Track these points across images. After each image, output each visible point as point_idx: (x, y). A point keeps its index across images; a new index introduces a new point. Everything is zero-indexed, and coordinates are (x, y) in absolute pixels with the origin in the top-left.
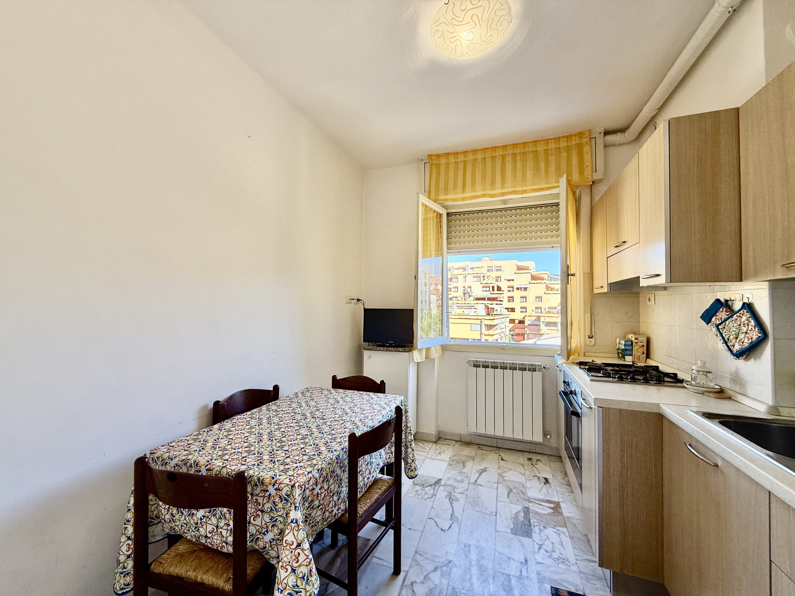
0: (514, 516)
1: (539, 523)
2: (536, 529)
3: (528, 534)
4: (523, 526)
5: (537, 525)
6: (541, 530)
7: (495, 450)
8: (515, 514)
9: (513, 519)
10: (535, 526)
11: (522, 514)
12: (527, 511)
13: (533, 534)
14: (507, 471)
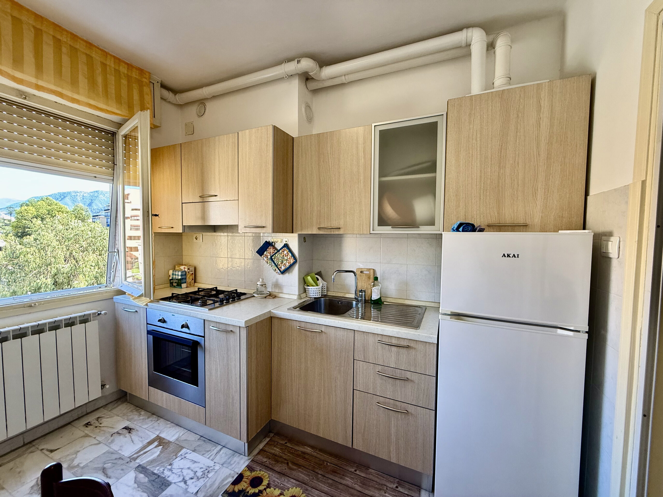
0: (136, 485)
1: (163, 466)
2: (167, 473)
3: (165, 484)
4: (154, 483)
5: (164, 470)
6: (171, 470)
7: (26, 450)
8: (135, 483)
9: (139, 489)
10: (163, 473)
11: (142, 476)
12: (142, 469)
13: (169, 479)
14: (74, 456)
